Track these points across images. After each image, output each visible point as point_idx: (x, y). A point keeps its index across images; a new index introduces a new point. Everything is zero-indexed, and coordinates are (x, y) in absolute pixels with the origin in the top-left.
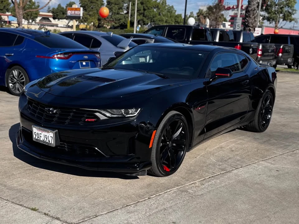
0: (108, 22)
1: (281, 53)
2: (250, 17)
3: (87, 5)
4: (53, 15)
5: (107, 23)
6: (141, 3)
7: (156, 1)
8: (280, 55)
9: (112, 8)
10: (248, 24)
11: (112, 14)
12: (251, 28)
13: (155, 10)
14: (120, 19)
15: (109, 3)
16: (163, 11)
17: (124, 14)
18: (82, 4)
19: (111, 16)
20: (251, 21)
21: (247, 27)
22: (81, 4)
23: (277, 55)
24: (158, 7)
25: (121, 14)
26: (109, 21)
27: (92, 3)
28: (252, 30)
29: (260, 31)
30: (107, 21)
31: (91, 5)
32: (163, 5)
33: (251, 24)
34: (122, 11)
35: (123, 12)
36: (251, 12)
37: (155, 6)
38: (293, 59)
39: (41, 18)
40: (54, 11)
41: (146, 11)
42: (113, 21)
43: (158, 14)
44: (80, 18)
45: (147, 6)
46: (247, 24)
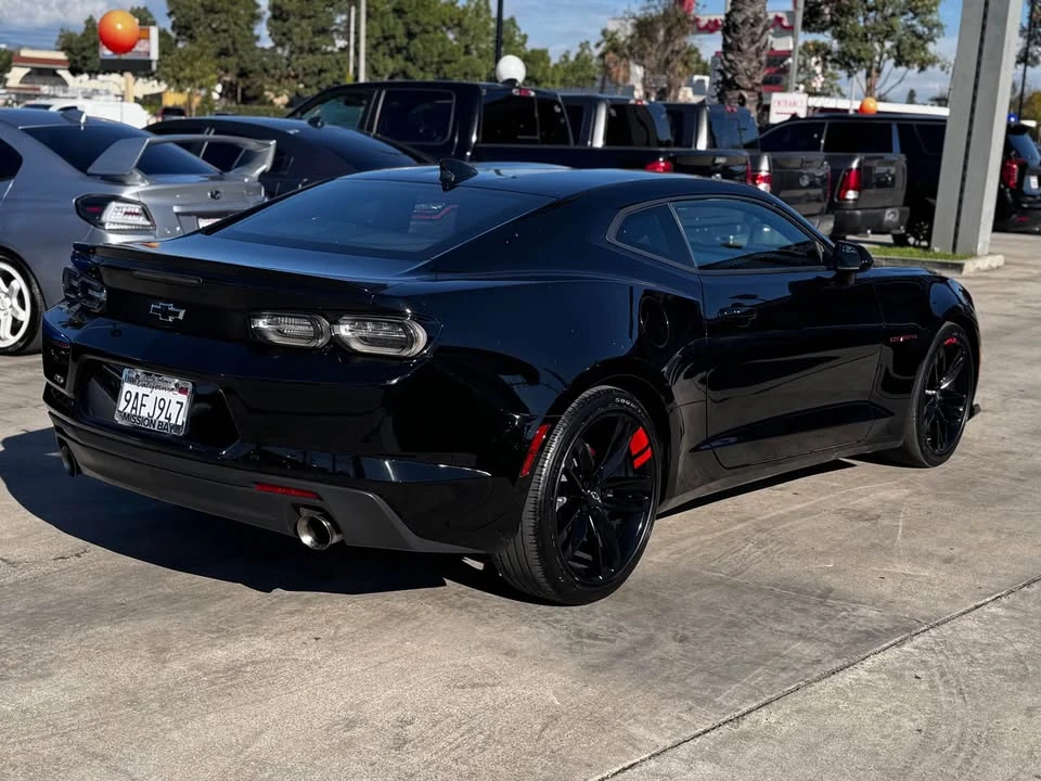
0: (279, 81)
1: (853, 189)
2: (739, 49)
3: (195, 20)
4: (69, 61)
5: (272, 83)
6: (395, 10)
7: (453, 4)
8: (851, 195)
9: (290, 30)
10: (734, 75)
11: (292, 52)
12: (746, 95)
13: (451, 36)
14: (321, 71)
15: (279, 14)
16: (482, 41)
17: (336, 50)
18: (178, 19)
19: (287, 59)
20: (745, 64)
21: (730, 89)
22: (173, 18)
23: (838, 198)
24: (459, 25)
25: (326, 53)
26: (281, 76)
27: (216, 13)
28: (752, 99)
29: (801, 107)
30: (273, 77)
31: (212, 21)
32: (478, 15)
33: (744, 77)
34: (327, 41)
35: (335, 45)
36: (745, 31)
37: (448, 22)
38: (907, 209)
39: (27, 70)
40: (73, 46)
41: (416, 42)
42: (296, 77)
43: (463, 50)
44: (150, 67)
45: (417, 23)
46: (729, 76)
